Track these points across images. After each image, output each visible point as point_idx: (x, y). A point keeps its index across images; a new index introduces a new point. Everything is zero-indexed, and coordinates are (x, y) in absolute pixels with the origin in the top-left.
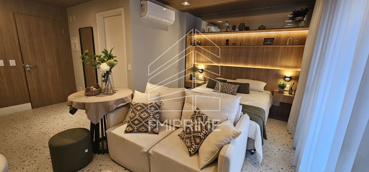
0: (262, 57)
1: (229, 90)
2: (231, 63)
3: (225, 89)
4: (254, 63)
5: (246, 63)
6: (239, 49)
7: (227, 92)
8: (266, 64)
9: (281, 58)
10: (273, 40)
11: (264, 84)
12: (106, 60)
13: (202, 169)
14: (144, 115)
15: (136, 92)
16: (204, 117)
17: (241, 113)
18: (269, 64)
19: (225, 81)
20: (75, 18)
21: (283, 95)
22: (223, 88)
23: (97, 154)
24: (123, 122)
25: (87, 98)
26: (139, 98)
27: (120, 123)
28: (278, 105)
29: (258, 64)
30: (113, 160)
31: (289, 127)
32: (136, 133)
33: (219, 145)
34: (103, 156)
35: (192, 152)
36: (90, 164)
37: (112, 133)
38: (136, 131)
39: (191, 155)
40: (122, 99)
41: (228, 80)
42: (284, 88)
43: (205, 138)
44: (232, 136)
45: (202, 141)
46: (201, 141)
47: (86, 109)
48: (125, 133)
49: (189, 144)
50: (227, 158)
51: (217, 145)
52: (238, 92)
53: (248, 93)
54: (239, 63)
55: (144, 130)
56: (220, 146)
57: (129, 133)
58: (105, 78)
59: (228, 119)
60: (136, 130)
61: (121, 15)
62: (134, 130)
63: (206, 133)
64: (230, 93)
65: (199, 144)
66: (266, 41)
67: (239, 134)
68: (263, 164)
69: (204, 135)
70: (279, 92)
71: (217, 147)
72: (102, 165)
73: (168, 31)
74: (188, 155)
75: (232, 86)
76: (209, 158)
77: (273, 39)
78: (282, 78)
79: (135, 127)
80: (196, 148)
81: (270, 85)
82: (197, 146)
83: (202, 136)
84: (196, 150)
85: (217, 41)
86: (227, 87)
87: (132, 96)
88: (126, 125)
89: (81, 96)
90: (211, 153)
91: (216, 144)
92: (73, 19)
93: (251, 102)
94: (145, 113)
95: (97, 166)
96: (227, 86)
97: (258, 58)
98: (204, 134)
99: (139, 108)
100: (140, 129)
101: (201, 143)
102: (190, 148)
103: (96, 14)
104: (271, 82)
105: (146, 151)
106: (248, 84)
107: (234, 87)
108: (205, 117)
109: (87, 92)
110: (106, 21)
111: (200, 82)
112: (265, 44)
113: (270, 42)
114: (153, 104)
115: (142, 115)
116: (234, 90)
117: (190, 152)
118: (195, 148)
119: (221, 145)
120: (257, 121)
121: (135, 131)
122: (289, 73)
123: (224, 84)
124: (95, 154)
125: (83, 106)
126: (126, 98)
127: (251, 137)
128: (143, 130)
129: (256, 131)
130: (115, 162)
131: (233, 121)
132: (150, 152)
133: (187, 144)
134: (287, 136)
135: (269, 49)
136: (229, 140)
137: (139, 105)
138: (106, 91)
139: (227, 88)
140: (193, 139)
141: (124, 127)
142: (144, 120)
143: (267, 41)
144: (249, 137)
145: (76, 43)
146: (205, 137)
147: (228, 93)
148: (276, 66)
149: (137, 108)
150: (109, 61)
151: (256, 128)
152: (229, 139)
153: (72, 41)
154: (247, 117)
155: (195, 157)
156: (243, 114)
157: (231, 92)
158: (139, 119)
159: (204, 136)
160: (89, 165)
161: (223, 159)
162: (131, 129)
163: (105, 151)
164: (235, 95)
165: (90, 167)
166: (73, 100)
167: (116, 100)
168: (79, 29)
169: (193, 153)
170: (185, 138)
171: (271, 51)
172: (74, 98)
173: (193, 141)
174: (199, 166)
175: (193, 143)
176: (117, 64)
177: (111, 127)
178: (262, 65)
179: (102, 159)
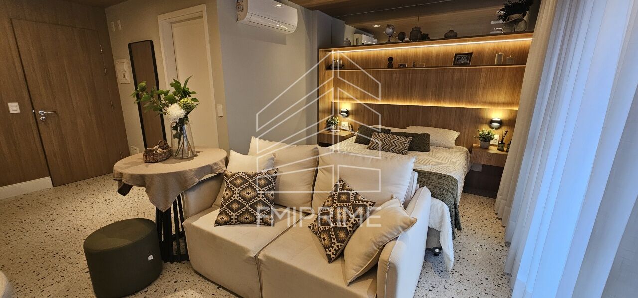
0: (451, 88)
1: (395, 145)
2: (398, 99)
3: (387, 144)
4: (438, 99)
5: (423, 98)
6: (411, 75)
7: (391, 150)
8: (458, 99)
9: (484, 88)
10: (470, 58)
11: (455, 134)
12: (177, 98)
13: (350, 283)
14: (247, 193)
15: (234, 155)
16: (351, 195)
17: (415, 185)
18: (464, 99)
19: (388, 131)
20: (120, 26)
21: (488, 153)
22: (384, 144)
23: (169, 263)
24: (211, 206)
25: (147, 167)
26: (239, 164)
27: (206, 209)
28: (480, 170)
29: (444, 100)
30: (196, 272)
31: (499, 207)
32: (234, 224)
33: (380, 242)
34: (179, 265)
35: (332, 256)
36: (158, 280)
37: (194, 227)
38: (234, 221)
39: (330, 260)
40: (209, 166)
41: (393, 130)
42: (489, 141)
43: (354, 231)
44: (401, 226)
45: (349, 236)
46: (347, 237)
47: (146, 186)
48: (217, 226)
49: (327, 242)
50: (393, 264)
51: (374, 243)
52: (411, 148)
53: (428, 150)
54: (411, 99)
55: (248, 219)
56: (381, 244)
57: (223, 225)
58: (177, 130)
59: (394, 197)
60: (235, 219)
61: (201, 17)
62: (232, 220)
63: (357, 223)
64: (396, 150)
65: (344, 242)
66: (458, 59)
67: (412, 223)
68: (454, 272)
69: (352, 225)
70: (481, 147)
71: (376, 246)
72: (179, 281)
73: (285, 44)
74: (325, 261)
75: (400, 139)
76: (363, 265)
77: (471, 54)
78: (486, 123)
79: (234, 215)
80: (339, 249)
81: (466, 136)
82: (341, 245)
83: (350, 227)
84: (339, 252)
85: (372, 60)
86: (392, 141)
87: (227, 161)
88: (218, 211)
89: (136, 164)
90: (366, 257)
91: (373, 241)
92: (117, 26)
93: (433, 167)
94: (249, 191)
95: (170, 283)
96: (392, 139)
97: (443, 89)
98: (352, 223)
99: (238, 182)
100: (242, 219)
101: (347, 239)
102: (329, 248)
103: (158, 16)
104: (467, 130)
105: (253, 255)
106: (428, 135)
107: (404, 140)
108: (353, 194)
109: (146, 156)
110: (175, 29)
111: (344, 134)
112: (456, 64)
113: (466, 61)
114: (264, 173)
115: (244, 193)
116: (402, 146)
117: (328, 255)
118: (337, 249)
119: (382, 242)
120: (443, 198)
121: (232, 222)
122: (498, 114)
123: (386, 136)
124: (165, 262)
125: (142, 181)
126: (216, 164)
127: (434, 227)
128: (246, 219)
129: (442, 217)
130: (201, 275)
131: (402, 199)
132: (260, 257)
133: (324, 242)
134: (495, 222)
135: (464, 73)
136: (396, 234)
137: (238, 176)
138: (181, 153)
139: (391, 143)
140: (333, 233)
141: (214, 214)
142: (248, 202)
143: (460, 59)
144: (431, 227)
145: (124, 70)
146: (355, 229)
147: (393, 152)
148: (476, 102)
149: (234, 182)
150: (183, 100)
151: (443, 212)
152: (396, 232)
153: (118, 68)
154: (426, 192)
155: (337, 265)
156: (420, 187)
157: (398, 149)
158: (240, 201)
159: (353, 228)
160: (156, 282)
161: (386, 266)
162: (226, 219)
163: (183, 257)
164: (406, 154)
165: (159, 284)
166: (122, 171)
167: (199, 169)
168: (130, 45)
169: (334, 256)
170: (320, 231)
171: (467, 75)
172: (126, 166)
173: (334, 237)
174: (345, 278)
175: (334, 240)
176: (197, 106)
177: (192, 215)
178: (451, 100)
179: (178, 270)
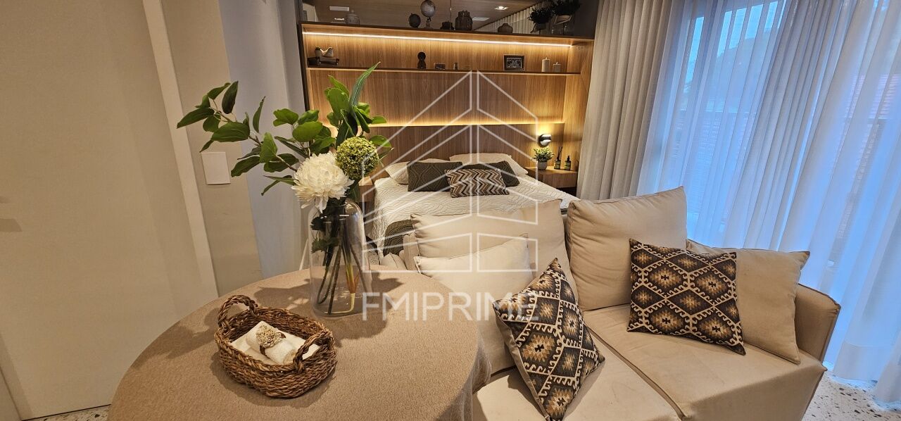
0: (497, 100)
6: (446, 81)
7: (490, 191)
8: (505, 115)
9: (529, 100)
10: (522, 61)
18: (511, 115)
19: (457, 166)
39: (743, 351)
49: (723, 330)
52: (507, 184)
53: (518, 183)
65: (739, 318)
66: (509, 63)
77: (523, 57)
78: (535, 141)
80: (741, 330)
82: (740, 324)
83: (735, 295)
98: (734, 290)
101: (738, 313)
102: (732, 337)
112: (509, 69)
113: (518, 65)
118: (739, 332)
122: (544, 129)
143: (511, 62)
148: (523, 118)
157: (499, 188)
175: (730, 322)
